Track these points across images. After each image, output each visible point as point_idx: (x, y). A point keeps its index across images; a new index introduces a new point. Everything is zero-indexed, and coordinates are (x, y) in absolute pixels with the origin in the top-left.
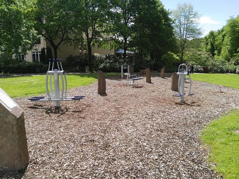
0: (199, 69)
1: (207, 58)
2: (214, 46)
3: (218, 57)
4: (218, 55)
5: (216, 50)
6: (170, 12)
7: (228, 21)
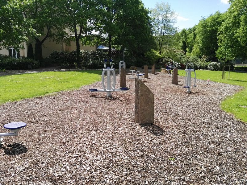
0: (177, 66)
1: (182, 55)
2: (186, 43)
3: (190, 54)
4: (189, 53)
5: (188, 47)
6: (149, 11)
7: (200, 21)
